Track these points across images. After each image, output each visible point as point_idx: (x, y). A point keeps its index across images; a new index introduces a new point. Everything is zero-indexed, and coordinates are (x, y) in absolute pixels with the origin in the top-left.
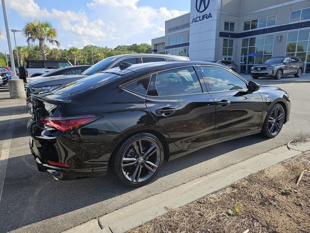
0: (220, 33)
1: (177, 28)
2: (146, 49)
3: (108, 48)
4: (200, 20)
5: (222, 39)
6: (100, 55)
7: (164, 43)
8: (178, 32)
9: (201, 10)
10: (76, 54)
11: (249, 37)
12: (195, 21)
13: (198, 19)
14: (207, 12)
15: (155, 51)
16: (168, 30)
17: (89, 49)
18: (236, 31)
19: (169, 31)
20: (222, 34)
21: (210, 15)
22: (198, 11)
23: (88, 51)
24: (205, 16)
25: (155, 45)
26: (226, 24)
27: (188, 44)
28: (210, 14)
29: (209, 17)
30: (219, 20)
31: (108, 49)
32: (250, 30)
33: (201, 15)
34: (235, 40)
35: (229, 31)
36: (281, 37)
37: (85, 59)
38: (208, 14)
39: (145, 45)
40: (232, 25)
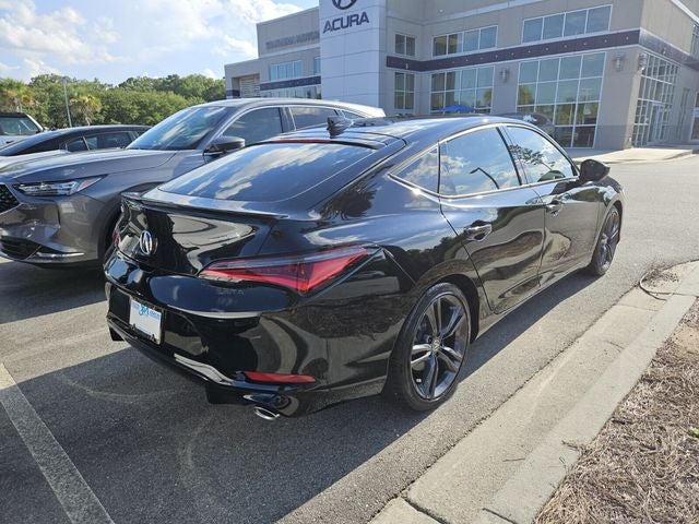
0: (388, 57)
1: (287, 42)
2: (202, 89)
3: (102, 83)
4: (343, 27)
5: (392, 72)
6: (87, 100)
7: (257, 76)
8: (290, 51)
9: (342, 5)
10: (19, 96)
11: (446, 71)
12: (330, 27)
13: (338, 24)
14: (356, 9)
15: (236, 94)
16: (265, 46)
17: (49, 85)
18: (418, 56)
19: (268, 48)
20: (391, 62)
21: (365, 18)
22: (338, 6)
23: (50, 90)
24: (354, 18)
25: (234, 79)
26: (399, 39)
27: (317, 80)
28: (364, 14)
29: (362, 21)
30: (384, 30)
31: (103, 86)
32: (447, 56)
33: (345, 14)
34: (418, 75)
35: (405, 56)
36: (507, 72)
37: (40, 110)
38: (360, 16)
39: (198, 79)
40: (411, 41)
